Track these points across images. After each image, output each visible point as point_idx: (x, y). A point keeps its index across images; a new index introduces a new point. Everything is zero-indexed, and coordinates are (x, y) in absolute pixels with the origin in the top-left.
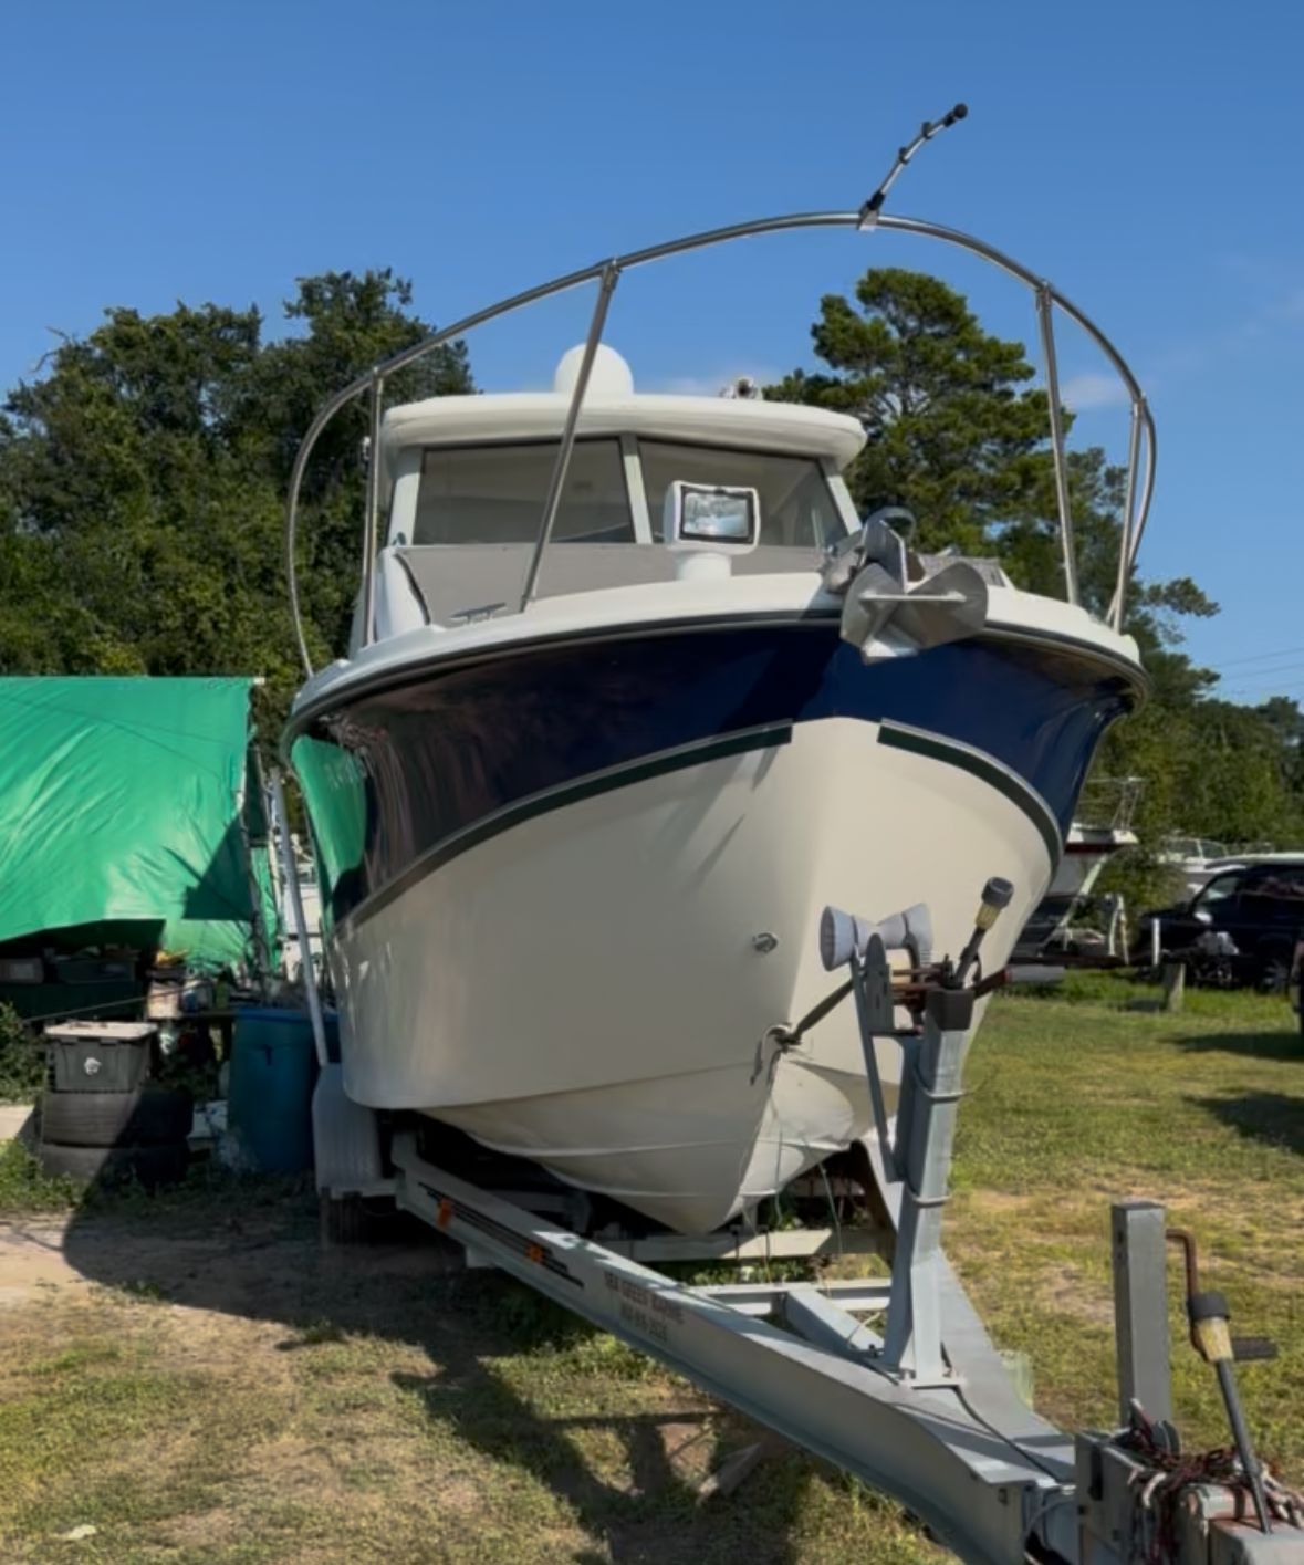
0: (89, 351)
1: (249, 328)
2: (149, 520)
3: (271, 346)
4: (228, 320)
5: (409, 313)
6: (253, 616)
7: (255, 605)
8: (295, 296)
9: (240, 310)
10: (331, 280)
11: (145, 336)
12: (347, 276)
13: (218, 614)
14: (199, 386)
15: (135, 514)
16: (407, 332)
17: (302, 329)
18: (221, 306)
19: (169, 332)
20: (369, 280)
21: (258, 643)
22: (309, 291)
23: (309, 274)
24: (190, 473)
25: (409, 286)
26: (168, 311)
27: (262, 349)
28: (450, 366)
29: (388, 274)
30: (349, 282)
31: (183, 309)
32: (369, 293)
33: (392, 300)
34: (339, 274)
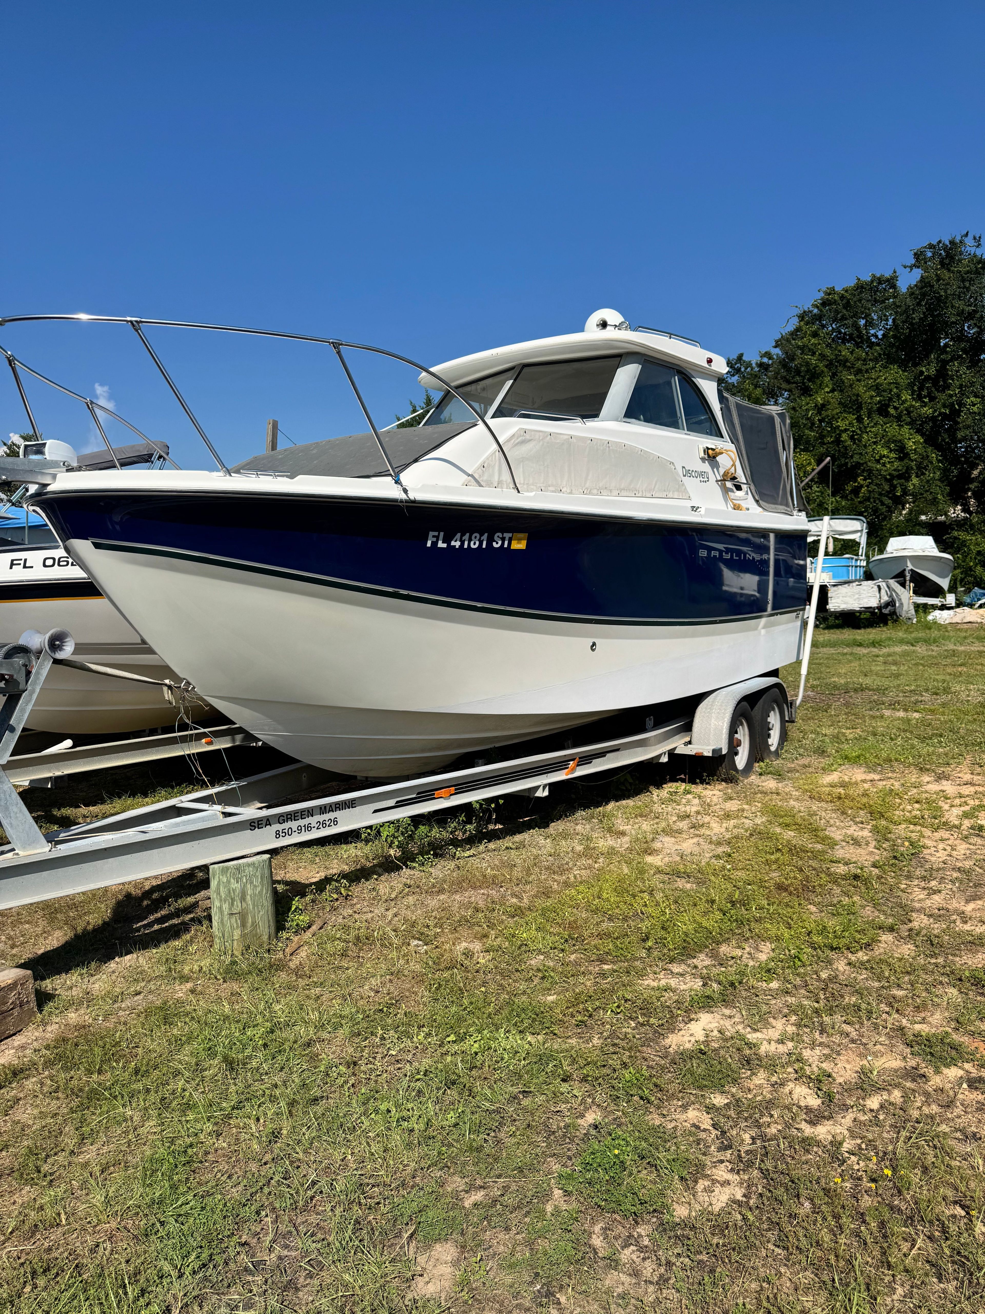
0: (811, 312)
1: (891, 282)
2: (827, 389)
3: (905, 288)
4: (880, 281)
5: (980, 253)
6: (873, 429)
8: (910, 260)
9: (888, 275)
10: (931, 246)
12: (940, 242)
13: (853, 431)
15: (821, 387)
17: (916, 277)
18: (878, 274)
19: (851, 293)
20: (954, 242)
21: (875, 443)
22: (917, 256)
23: (917, 247)
25: (980, 237)
26: (852, 283)
27: (900, 291)
30: (941, 245)
31: (859, 279)
32: (952, 249)
33: (972, 248)
34: (934, 242)
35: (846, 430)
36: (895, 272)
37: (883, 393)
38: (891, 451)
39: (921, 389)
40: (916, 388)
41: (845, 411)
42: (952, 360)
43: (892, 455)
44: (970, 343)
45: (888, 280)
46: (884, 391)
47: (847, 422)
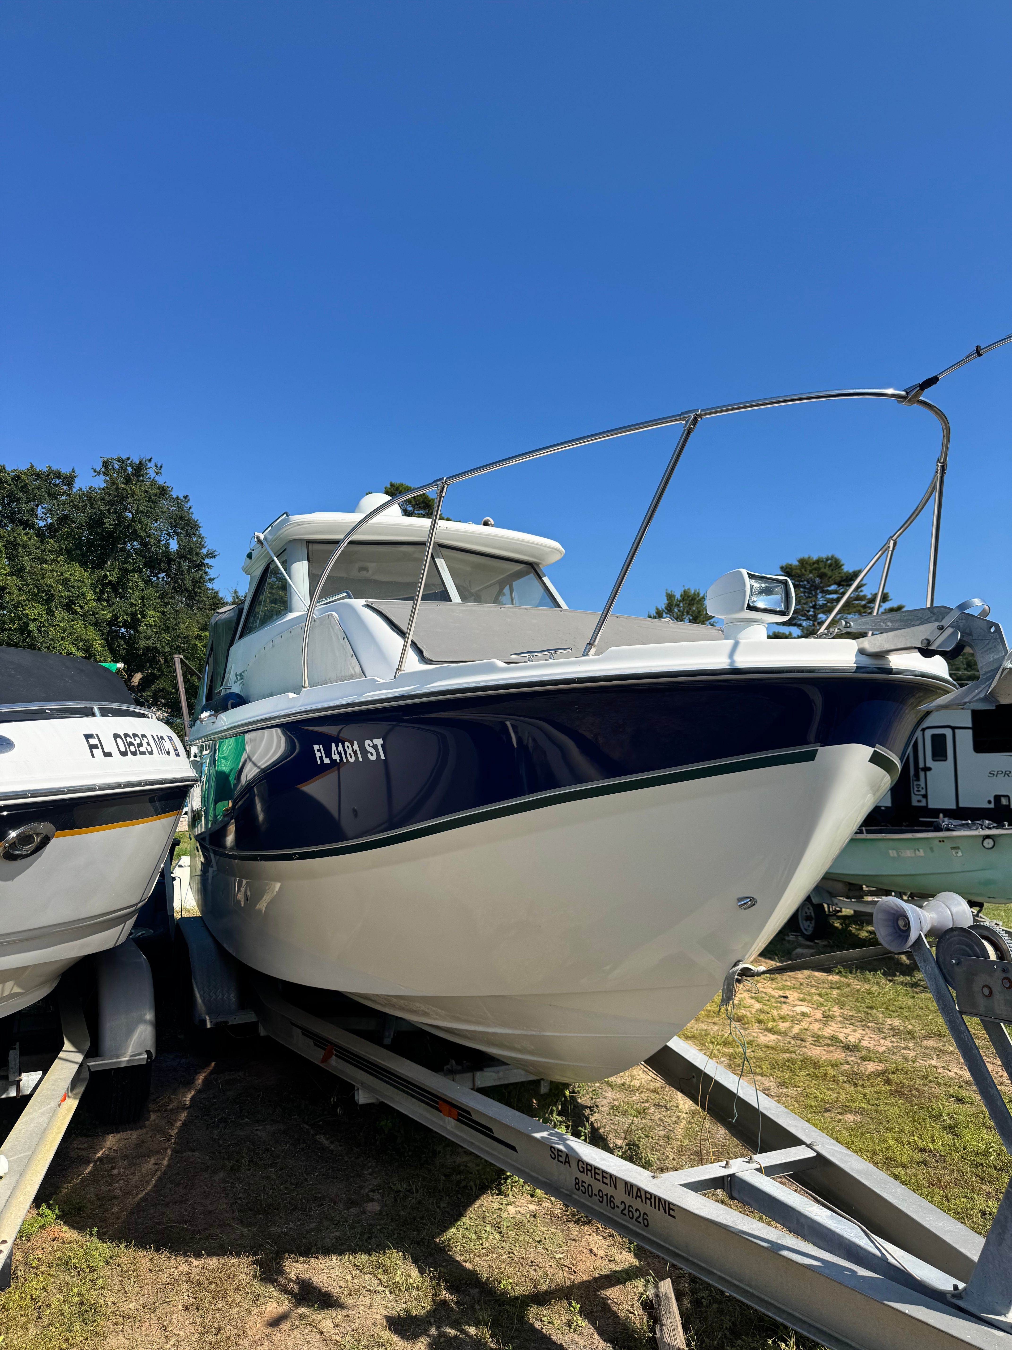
1: (69, 480)
3: (80, 489)
4: (58, 475)
5: (160, 480)
6: (61, 624)
7: (63, 619)
8: (99, 466)
9: (66, 471)
10: (120, 460)
11: (8, 478)
12: (128, 459)
13: (41, 623)
14: (37, 506)
16: (159, 488)
17: (100, 482)
18: (54, 468)
19: (23, 477)
20: (141, 463)
22: (106, 464)
23: (107, 456)
24: (30, 549)
25: (161, 467)
26: (24, 467)
27: (74, 490)
28: (180, 508)
29: (150, 460)
30: (129, 462)
31: (32, 466)
32: (139, 469)
33: (152, 473)
34: (124, 457)
35: (35, 620)
36: (73, 471)
37: (70, 589)
38: (78, 649)
39: (102, 592)
40: (98, 590)
41: (33, 599)
42: (132, 571)
43: (79, 654)
44: (146, 559)
45: (66, 478)
46: (73, 587)
47: (36, 612)
